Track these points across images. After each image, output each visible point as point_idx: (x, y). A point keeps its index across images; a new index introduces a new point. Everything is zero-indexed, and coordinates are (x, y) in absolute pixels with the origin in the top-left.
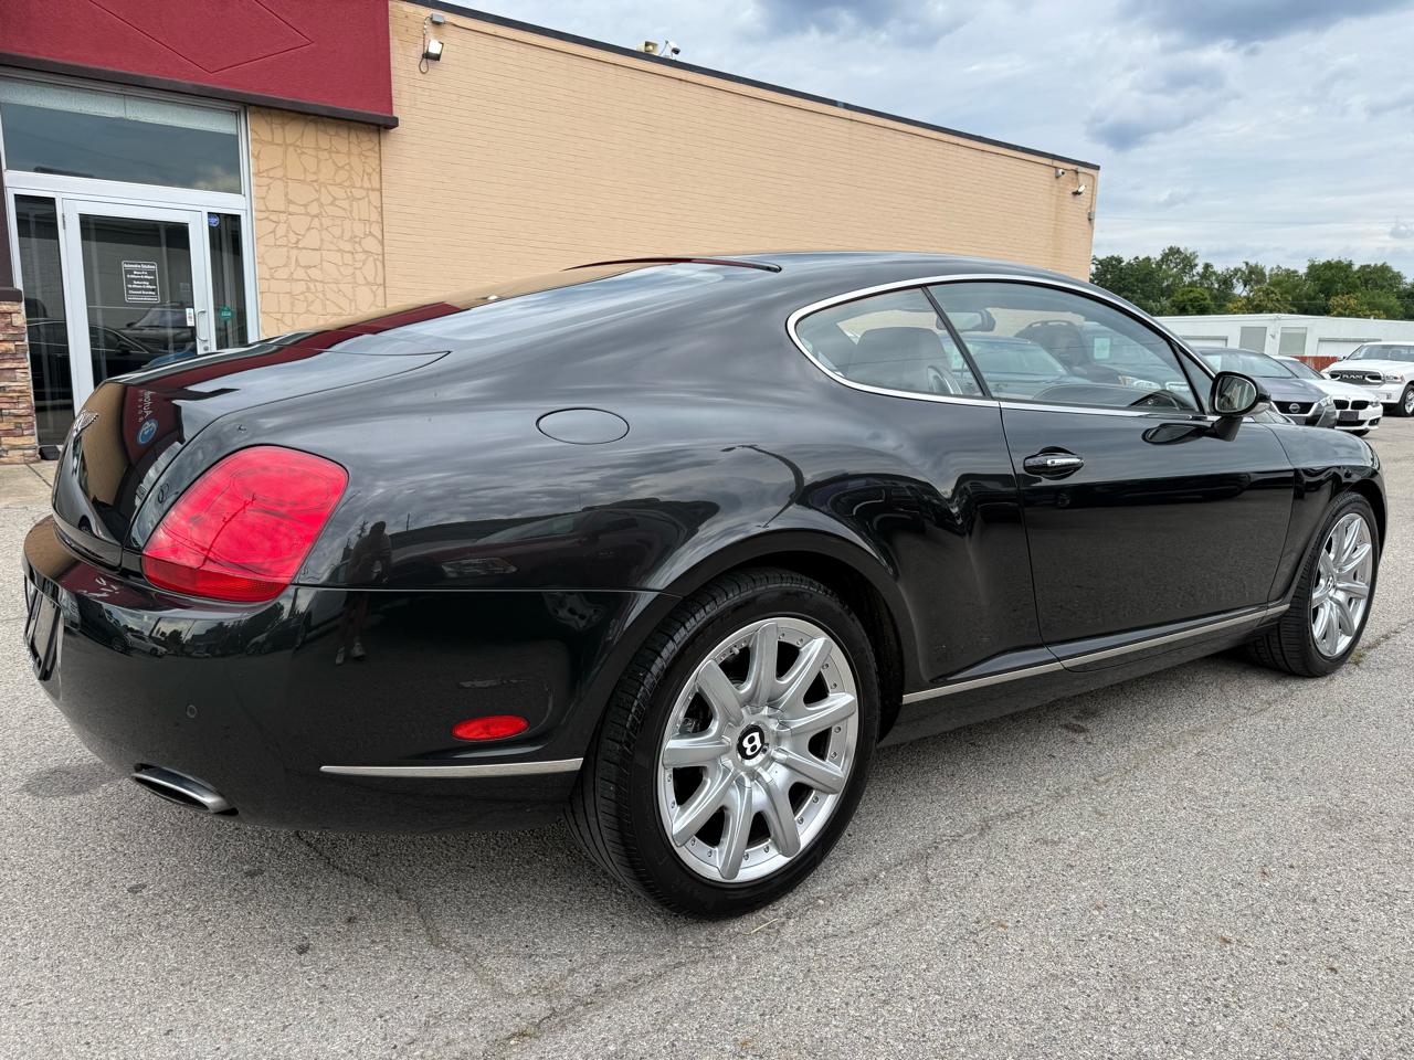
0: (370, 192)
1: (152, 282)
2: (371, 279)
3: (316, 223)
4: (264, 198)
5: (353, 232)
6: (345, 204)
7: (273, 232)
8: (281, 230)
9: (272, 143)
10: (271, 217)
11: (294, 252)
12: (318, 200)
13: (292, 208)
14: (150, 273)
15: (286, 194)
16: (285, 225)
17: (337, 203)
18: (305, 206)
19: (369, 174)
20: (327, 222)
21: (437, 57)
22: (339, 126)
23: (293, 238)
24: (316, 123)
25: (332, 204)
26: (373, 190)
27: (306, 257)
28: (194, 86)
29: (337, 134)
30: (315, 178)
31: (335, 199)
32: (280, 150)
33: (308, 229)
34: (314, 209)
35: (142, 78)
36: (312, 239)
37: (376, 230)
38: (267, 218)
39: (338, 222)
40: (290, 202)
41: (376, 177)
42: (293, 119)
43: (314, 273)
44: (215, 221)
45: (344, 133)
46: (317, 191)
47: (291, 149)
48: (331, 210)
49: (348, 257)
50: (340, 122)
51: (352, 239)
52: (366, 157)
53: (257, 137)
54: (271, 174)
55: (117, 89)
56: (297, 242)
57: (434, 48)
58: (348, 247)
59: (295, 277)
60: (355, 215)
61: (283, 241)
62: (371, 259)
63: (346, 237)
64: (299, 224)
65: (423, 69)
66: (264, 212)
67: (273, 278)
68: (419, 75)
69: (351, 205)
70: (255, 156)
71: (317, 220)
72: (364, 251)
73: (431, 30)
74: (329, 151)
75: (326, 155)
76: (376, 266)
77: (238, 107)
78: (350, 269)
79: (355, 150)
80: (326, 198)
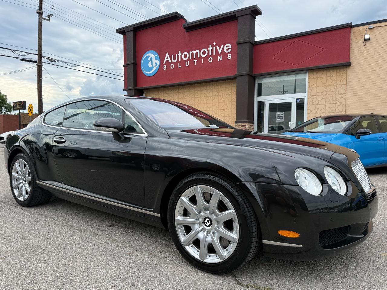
0: (343, 85)
1: (282, 117)
2: (341, 110)
4: (310, 93)
5: (336, 98)
6: (334, 90)
7: (312, 101)
8: (314, 100)
9: (314, 78)
10: (312, 97)
11: (317, 106)
12: (326, 91)
13: (318, 94)
14: (282, 115)
15: (316, 91)
17: (331, 90)
18: (322, 93)
19: (343, 80)
20: (328, 96)
21: (369, 39)
22: (334, 69)
23: (317, 102)
24: (326, 70)
25: (330, 91)
26: (344, 85)
27: (321, 107)
28: (292, 69)
29: (333, 71)
30: (325, 85)
31: (331, 89)
32: (316, 79)
33: (322, 99)
34: (324, 93)
35: (281, 71)
36: (323, 101)
37: (344, 96)
38: (311, 98)
39: (332, 96)
40: (318, 92)
41: (345, 81)
42: (320, 71)
43: (323, 111)
44: (298, 101)
45: (335, 71)
46: (325, 88)
47: (319, 78)
48: (329, 93)
49: (334, 105)
50: (334, 68)
51: (336, 100)
52: (342, 75)
53: (309, 78)
54: (313, 86)
55: (279, 75)
56: (319, 103)
57: (367, 37)
58: (334, 102)
59: (317, 112)
60: (337, 93)
61: (315, 103)
62: (342, 105)
63: (334, 99)
64: (319, 98)
65: (364, 44)
66: (310, 96)
67: (311, 113)
68: (363, 47)
69: (336, 90)
70: (309, 83)
71: (325, 96)
72: (339, 103)
73: (368, 31)
74: (330, 77)
75: (329, 78)
76: (343, 107)
77: (306, 71)
78: (334, 109)
79: (338, 74)
80: (328, 89)
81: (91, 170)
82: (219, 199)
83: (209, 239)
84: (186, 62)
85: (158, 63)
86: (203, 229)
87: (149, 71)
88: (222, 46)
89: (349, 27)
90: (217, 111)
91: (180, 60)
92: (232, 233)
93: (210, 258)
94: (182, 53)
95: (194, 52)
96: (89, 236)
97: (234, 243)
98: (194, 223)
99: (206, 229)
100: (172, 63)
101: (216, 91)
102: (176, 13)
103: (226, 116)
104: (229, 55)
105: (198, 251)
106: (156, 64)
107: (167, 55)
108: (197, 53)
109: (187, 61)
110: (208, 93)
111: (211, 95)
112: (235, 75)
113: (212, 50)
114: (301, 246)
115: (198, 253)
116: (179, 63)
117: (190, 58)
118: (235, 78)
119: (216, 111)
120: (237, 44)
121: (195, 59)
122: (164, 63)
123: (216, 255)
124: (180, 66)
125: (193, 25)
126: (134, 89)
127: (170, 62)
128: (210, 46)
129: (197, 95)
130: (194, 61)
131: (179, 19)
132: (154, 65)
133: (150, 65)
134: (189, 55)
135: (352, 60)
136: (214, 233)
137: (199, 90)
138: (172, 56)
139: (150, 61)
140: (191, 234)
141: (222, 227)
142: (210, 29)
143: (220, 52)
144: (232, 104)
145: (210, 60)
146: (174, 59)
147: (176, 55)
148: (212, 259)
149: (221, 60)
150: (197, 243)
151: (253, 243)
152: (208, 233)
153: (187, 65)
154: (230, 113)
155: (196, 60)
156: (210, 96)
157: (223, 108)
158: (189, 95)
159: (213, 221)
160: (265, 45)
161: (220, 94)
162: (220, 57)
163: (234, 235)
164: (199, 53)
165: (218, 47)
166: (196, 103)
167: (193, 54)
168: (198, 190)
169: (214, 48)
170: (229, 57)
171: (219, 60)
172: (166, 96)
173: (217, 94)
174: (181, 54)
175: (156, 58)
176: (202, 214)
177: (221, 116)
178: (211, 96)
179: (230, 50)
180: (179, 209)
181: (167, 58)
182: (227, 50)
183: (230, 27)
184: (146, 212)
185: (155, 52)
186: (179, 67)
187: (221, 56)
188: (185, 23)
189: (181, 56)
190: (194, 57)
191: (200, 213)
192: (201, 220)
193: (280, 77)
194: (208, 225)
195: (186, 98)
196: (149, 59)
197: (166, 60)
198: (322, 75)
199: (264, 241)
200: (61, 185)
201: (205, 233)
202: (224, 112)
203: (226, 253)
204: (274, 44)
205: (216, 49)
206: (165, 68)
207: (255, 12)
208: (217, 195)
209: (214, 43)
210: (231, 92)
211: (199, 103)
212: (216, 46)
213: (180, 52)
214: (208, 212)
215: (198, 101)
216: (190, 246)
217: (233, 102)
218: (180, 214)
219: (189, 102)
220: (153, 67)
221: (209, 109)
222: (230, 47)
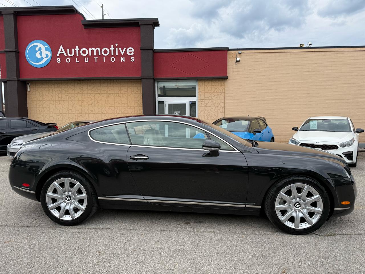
3: (210, 101)
4: (200, 97)
5: (218, 102)
6: (217, 96)
7: (201, 104)
9: (202, 86)
11: (205, 108)
12: (211, 96)
13: (206, 98)
14: (179, 113)
15: (204, 96)
16: (204, 102)
18: (208, 98)
19: (222, 89)
20: (212, 100)
21: (239, 61)
22: (216, 80)
23: (205, 105)
24: (211, 80)
25: (214, 96)
26: (223, 92)
27: (208, 108)
29: (216, 82)
30: (211, 92)
31: (214, 95)
32: (204, 87)
33: (209, 102)
34: (210, 98)
36: (209, 104)
37: (223, 101)
39: (215, 100)
40: (205, 97)
41: (224, 90)
42: (206, 81)
43: (210, 111)
44: (191, 103)
45: (217, 82)
46: (211, 94)
47: (206, 86)
48: (213, 98)
49: (217, 108)
51: (218, 103)
52: (222, 86)
53: (199, 85)
54: (202, 92)
55: (175, 80)
57: (238, 59)
58: (217, 105)
60: (219, 98)
61: (203, 105)
62: (222, 107)
63: (217, 103)
64: (207, 101)
65: (236, 64)
66: (200, 100)
67: (201, 113)
68: (235, 66)
69: (218, 96)
70: (199, 89)
71: (210, 100)
72: (220, 106)
73: (238, 55)
74: (214, 86)
75: (213, 87)
76: (223, 109)
77: (196, 80)
78: (217, 110)
79: (219, 85)
80: (213, 95)
84: (85, 58)
85: (50, 54)
87: (37, 62)
88: (125, 49)
89: (226, 49)
90: (120, 108)
91: (77, 55)
94: (80, 48)
95: (95, 50)
100: (68, 56)
101: (118, 89)
102: (73, 6)
103: (129, 112)
104: (132, 58)
106: (47, 55)
107: (61, 47)
108: (97, 51)
109: (86, 57)
110: (110, 90)
111: (113, 93)
112: (140, 77)
113: (115, 51)
116: (76, 58)
117: (90, 55)
118: (141, 80)
119: (118, 108)
120: (141, 50)
121: (95, 56)
122: (58, 55)
124: (77, 61)
125: (94, 23)
126: (18, 80)
127: (65, 55)
128: (112, 46)
129: (97, 91)
130: (95, 58)
131: (75, 14)
132: (44, 56)
133: (38, 55)
134: (89, 52)
135: (228, 75)
137: (98, 87)
138: (68, 50)
139: (38, 51)
142: (111, 30)
143: (122, 53)
144: (135, 102)
145: (113, 60)
146: (71, 53)
147: (73, 50)
149: (124, 61)
153: (87, 60)
154: (133, 110)
155: (97, 58)
156: (111, 93)
157: (126, 105)
158: (88, 91)
160: (163, 54)
161: (122, 92)
162: (123, 59)
164: (101, 52)
165: (120, 49)
166: (95, 99)
167: (92, 51)
169: (117, 49)
170: (132, 59)
171: (121, 61)
172: (59, 90)
173: (119, 92)
174: (79, 49)
175: (46, 49)
177: (124, 113)
178: (112, 93)
179: (133, 53)
181: (61, 50)
182: (130, 53)
183: (132, 32)
185: (45, 43)
186: (77, 62)
187: (124, 58)
188: (83, 20)
189: (79, 51)
190: (95, 54)
193: (176, 82)
195: (83, 93)
196: (37, 49)
197: (59, 52)
198: (208, 84)
202: (127, 109)
204: (172, 54)
205: (119, 50)
206: (59, 60)
209: (117, 45)
210: (134, 91)
211: (100, 99)
212: (118, 47)
213: (77, 47)
215: (99, 97)
217: (136, 100)
219: (88, 97)
220: (42, 59)
221: (111, 106)
222: (133, 50)
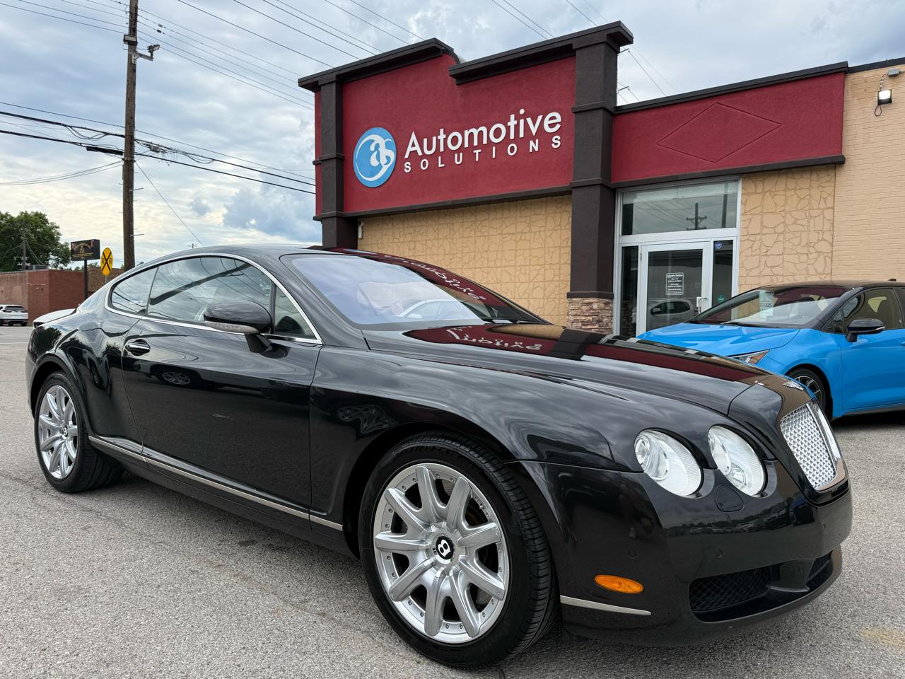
0: (825, 210)
1: (680, 283)
2: (820, 270)
3: (781, 238)
4: (747, 228)
5: (808, 239)
6: (804, 222)
7: (751, 247)
8: (756, 246)
9: (756, 193)
10: (751, 238)
11: (764, 259)
12: (784, 223)
13: (765, 231)
14: (680, 278)
15: (762, 223)
16: (759, 242)
17: (798, 222)
18: (774, 228)
19: (825, 199)
20: (789, 236)
21: (890, 101)
22: (803, 172)
23: (764, 250)
24: (786, 174)
25: (794, 223)
26: (828, 209)
27: (771, 261)
28: (703, 173)
29: (802, 177)
30: (783, 208)
31: (797, 220)
32: (760, 196)
33: (775, 242)
34: (780, 229)
35: (677, 176)
36: (778, 249)
37: (828, 236)
38: (748, 240)
39: (798, 235)
40: (765, 227)
41: (830, 199)
42: (770, 175)
43: (776, 270)
44: (719, 247)
45: (807, 176)
46: (783, 217)
47: (768, 194)
48: (793, 228)
49: (803, 258)
50: (804, 169)
51: (808, 245)
52: (823, 187)
53: (746, 192)
54: (752, 212)
55: (672, 184)
56: (767, 252)
57: (885, 95)
58: (805, 250)
59: (762, 274)
60: (812, 228)
61: (758, 252)
62: (823, 256)
63: (804, 243)
64: (769, 240)
65: (878, 113)
66: (746, 236)
67: (748, 275)
68: (874, 118)
69: (809, 222)
70: (744, 204)
71: (782, 236)
72: (817, 252)
73: (888, 82)
74: (795, 189)
75: (792, 192)
76: (825, 261)
77: (734, 177)
78: (805, 265)
79: (815, 184)
80: (789, 220)
81: (218, 416)
82: (469, 497)
83: (446, 586)
84: (456, 155)
85: (393, 156)
86: (435, 565)
87: (372, 176)
88: (540, 118)
89: (841, 71)
90: (528, 268)
91: (442, 149)
92: (496, 576)
93: (446, 631)
94: (447, 133)
95: (475, 132)
96: (193, 566)
97: (499, 599)
98: (415, 550)
99: (441, 565)
100: (424, 156)
101: (525, 222)
102: (435, 40)
103: (547, 279)
104: (556, 139)
105: (421, 614)
106: (388, 158)
107: (413, 138)
108: (481, 133)
109: (458, 151)
110: (507, 227)
111: (514, 232)
112: (568, 184)
113: (517, 127)
114: (648, 613)
115: (423, 619)
116: (440, 158)
117: (466, 145)
118: (569, 193)
119: (523, 268)
120: (575, 113)
121: (476, 148)
122: (407, 156)
123: (460, 626)
124: (442, 164)
125: (472, 68)
126: (338, 217)
127: (420, 153)
128: (512, 117)
129: (480, 231)
130: (475, 152)
131: (441, 56)
132: (383, 161)
133: (374, 162)
134: (463, 138)
135: (848, 151)
136: (456, 575)
137: (485, 220)
138: (425, 141)
139: (374, 151)
140: (409, 572)
141: (475, 561)
142: (513, 77)
143: (534, 130)
144: (562, 252)
145: (512, 150)
146: (429, 148)
147: (434, 138)
148: (451, 635)
149: (536, 149)
150: (420, 595)
151: (539, 603)
152: (445, 574)
153: (458, 160)
154: (557, 273)
155: (480, 151)
156: (509, 234)
157: (541, 262)
158: (463, 231)
159: (456, 547)
160: (639, 115)
161: (534, 229)
162: (535, 143)
163: (499, 582)
164: (487, 134)
165: (529, 120)
166: (477, 250)
167: (471, 135)
168: (423, 473)
169: (522, 122)
170: (556, 142)
171: (531, 151)
172: (411, 233)
173: (527, 230)
174: (445, 136)
175: (388, 146)
176: (433, 529)
177: (535, 280)
178: (512, 234)
179: (558, 126)
180: (382, 516)
181: (413, 145)
182: (551, 126)
183: (557, 74)
184: (313, 518)
185: (386, 132)
186: (440, 165)
187: (537, 141)
188: (455, 64)
189: (445, 140)
190: (476, 143)
191: (427, 526)
192: (430, 543)
194: (444, 554)
195: (455, 236)
196: (372, 148)
197: (410, 149)
198: (775, 185)
199: (565, 599)
200: (139, 447)
201: (439, 574)
202: (542, 271)
203: (482, 622)
204: (662, 112)
205: (526, 124)
206: (408, 167)
207: (616, 37)
208: (463, 487)
209: (522, 112)
210: (560, 225)
211: (486, 250)
212: (524, 116)
213: (442, 131)
214: (444, 524)
215: (484, 245)
216: (405, 602)
217: (563, 247)
218: (386, 525)
219: (463, 246)
220: (380, 167)
221: (507, 264)
222: (559, 119)
